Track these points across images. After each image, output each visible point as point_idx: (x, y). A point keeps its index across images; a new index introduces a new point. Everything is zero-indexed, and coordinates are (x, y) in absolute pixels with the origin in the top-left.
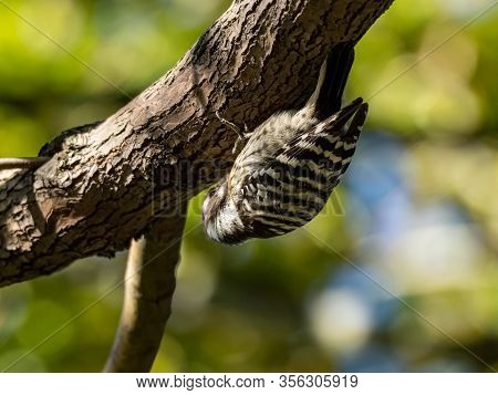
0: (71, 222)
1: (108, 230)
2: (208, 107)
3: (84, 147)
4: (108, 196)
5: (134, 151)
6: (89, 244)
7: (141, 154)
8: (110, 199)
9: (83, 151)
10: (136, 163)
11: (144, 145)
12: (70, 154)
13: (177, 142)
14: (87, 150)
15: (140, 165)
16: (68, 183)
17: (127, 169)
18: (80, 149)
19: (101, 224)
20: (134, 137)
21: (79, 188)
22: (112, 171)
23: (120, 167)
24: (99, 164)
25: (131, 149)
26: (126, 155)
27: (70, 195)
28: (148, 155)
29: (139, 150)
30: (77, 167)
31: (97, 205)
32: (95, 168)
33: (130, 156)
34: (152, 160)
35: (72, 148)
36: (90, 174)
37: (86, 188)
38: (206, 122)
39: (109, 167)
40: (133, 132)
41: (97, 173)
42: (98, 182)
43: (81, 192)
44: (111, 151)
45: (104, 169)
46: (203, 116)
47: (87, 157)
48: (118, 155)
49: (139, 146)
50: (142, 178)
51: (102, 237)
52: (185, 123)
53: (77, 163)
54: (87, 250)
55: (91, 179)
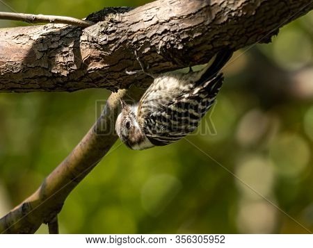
0: (99, 66)
1: (121, 76)
2: (214, 20)
3: (119, 22)
4: (129, 57)
5: (155, 34)
6: (105, 82)
7: (160, 37)
8: (130, 59)
9: (119, 25)
10: (155, 42)
11: (163, 33)
12: (110, 25)
13: (186, 36)
14: (121, 25)
15: (157, 44)
16: (105, 43)
17: (147, 44)
18: (117, 23)
19: (118, 72)
20: (157, 26)
21: (111, 48)
22: (136, 43)
23: (143, 42)
24: (129, 36)
25: (154, 32)
26: (149, 35)
27: (103, 50)
28: (165, 39)
29: (159, 35)
30: (113, 34)
31: (120, 60)
32: (125, 38)
33: (152, 37)
34: (166, 43)
35: (111, 21)
36: (121, 41)
37: (116, 48)
38: (209, 29)
39: (135, 40)
40: (158, 22)
41: (125, 41)
42: (125, 46)
43: (112, 50)
44: (139, 30)
45: (132, 40)
46: (209, 25)
47: (121, 29)
48: (144, 34)
49: (160, 32)
50: (155, 52)
51: (115, 80)
52: (195, 26)
53: (114, 31)
54: (103, 85)
55: (120, 44)
